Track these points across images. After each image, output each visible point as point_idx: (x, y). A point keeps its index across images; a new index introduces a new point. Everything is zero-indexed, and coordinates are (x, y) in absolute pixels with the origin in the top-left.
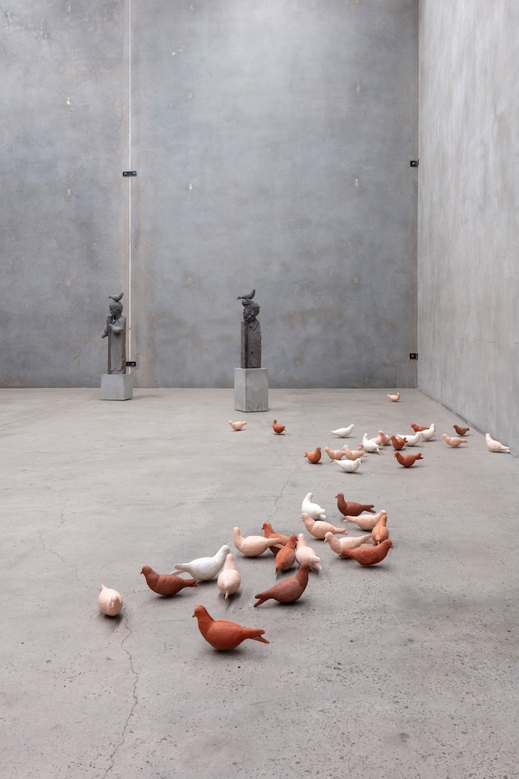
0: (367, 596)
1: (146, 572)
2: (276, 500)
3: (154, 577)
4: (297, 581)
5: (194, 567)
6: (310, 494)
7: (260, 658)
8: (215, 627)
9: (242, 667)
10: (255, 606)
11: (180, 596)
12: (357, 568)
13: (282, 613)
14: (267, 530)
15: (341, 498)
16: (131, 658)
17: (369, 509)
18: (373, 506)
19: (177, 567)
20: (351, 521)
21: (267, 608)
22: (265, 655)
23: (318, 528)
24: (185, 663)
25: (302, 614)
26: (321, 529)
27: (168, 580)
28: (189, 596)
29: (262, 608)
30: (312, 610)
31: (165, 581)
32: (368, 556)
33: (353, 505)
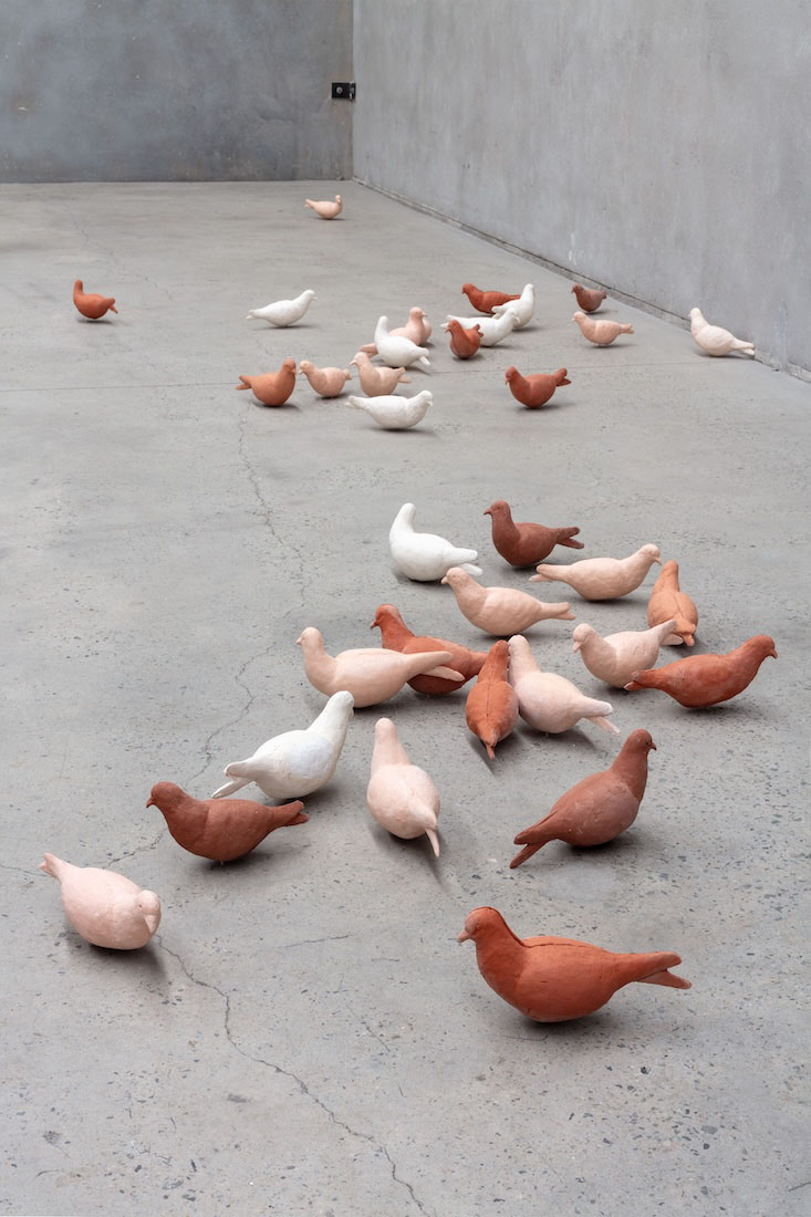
0: (782, 801)
1: (166, 801)
2: (267, 523)
3: (194, 811)
5: (276, 767)
6: (407, 507)
7: (679, 1032)
9: (654, 1068)
10: (513, 867)
11: (265, 857)
12: (677, 715)
14: (388, 627)
15: (500, 513)
16: (305, 1089)
17: (566, 538)
18: (576, 531)
19: (232, 773)
20: (551, 579)
22: (680, 1021)
23: (499, 608)
24: (481, 1078)
25: (665, 876)
26: (508, 611)
27: (236, 818)
28: (288, 853)
29: (536, 867)
30: (680, 862)
32: (713, 683)
33: (533, 532)
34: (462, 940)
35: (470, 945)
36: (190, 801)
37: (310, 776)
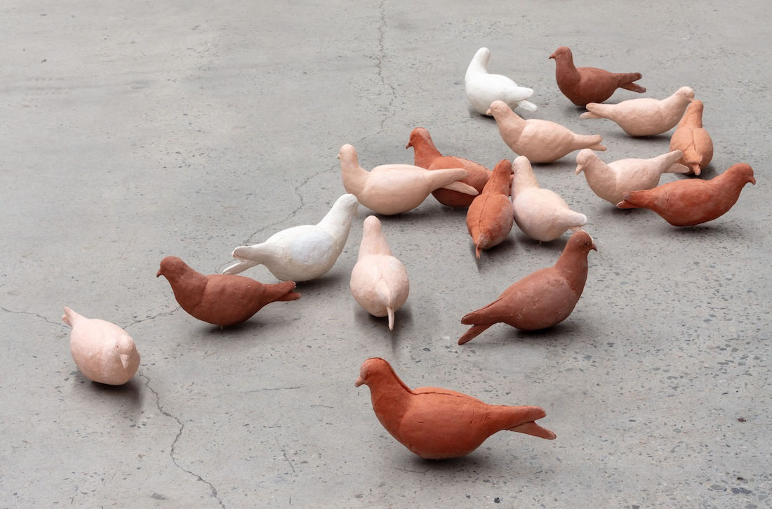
0: (723, 304)
1: (172, 271)
2: (378, 66)
3: (194, 282)
4: (563, 279)
5: (280, 253)
6: (483, 51)
7: (539, 474)
8: (419, 407)
9: (506, 499)
10: (461, 343)
11: (260, 325)
12: (664, 232)
13: (532, 355)
14: (421, 149)
15: (564, 58)
17: (629, 83)
18: (638, 76)
19: (238, 255)
20: (599, 116)
21: (492, 344)
22: (546, 466)
23: (534, 137)
24: (359, 496)
25: (588, 357)
26: (542, 140)
27: (230, 290)
28: (279, 323)
29: (481, 345)
30: (606, 347)
31: (222, 291)
32: (694, 204)
33: (593, 76)
34: (359, 385)
35: (365, 389)
36: (192, 273)
37: (310, 262)
